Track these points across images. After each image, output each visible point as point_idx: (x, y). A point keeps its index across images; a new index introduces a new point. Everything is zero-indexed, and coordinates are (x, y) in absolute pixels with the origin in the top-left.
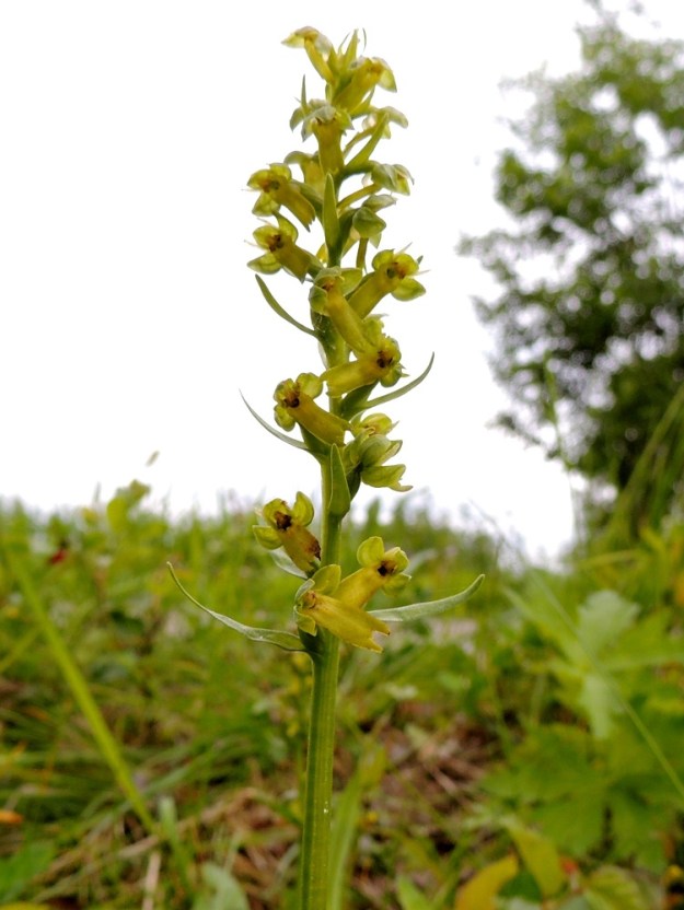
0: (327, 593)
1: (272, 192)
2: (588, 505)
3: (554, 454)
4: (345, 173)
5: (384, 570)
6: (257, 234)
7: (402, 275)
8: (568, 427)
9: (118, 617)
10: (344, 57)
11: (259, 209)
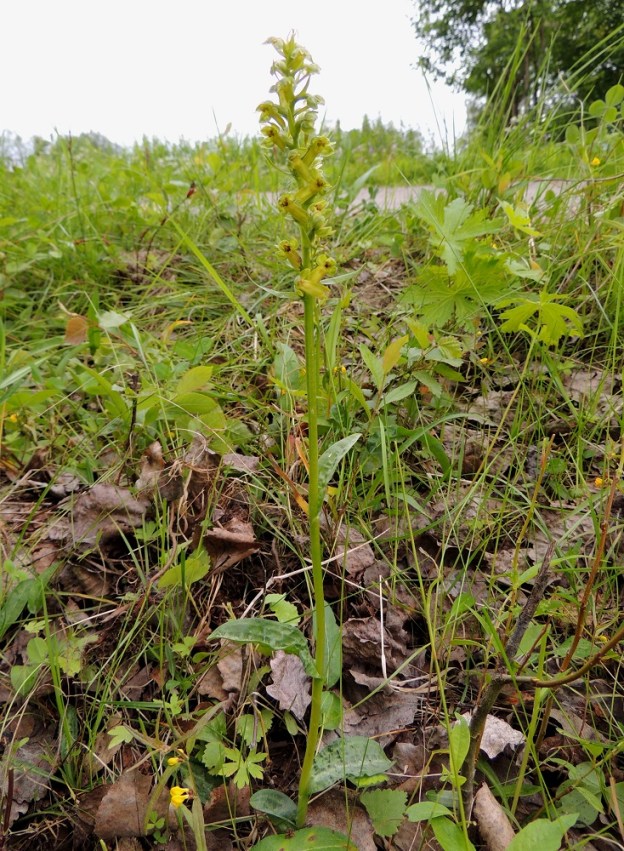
0: (306, 279)
1: (267, 112)
2: (473, 109)
3: (451, 81)
4: (296, 100)
5: (327, 266)
6: (262, 131)
7: (324, 145)
8: (458, 65)
9: (222, 218)
10: (290, 43)
11: (262, 120)
